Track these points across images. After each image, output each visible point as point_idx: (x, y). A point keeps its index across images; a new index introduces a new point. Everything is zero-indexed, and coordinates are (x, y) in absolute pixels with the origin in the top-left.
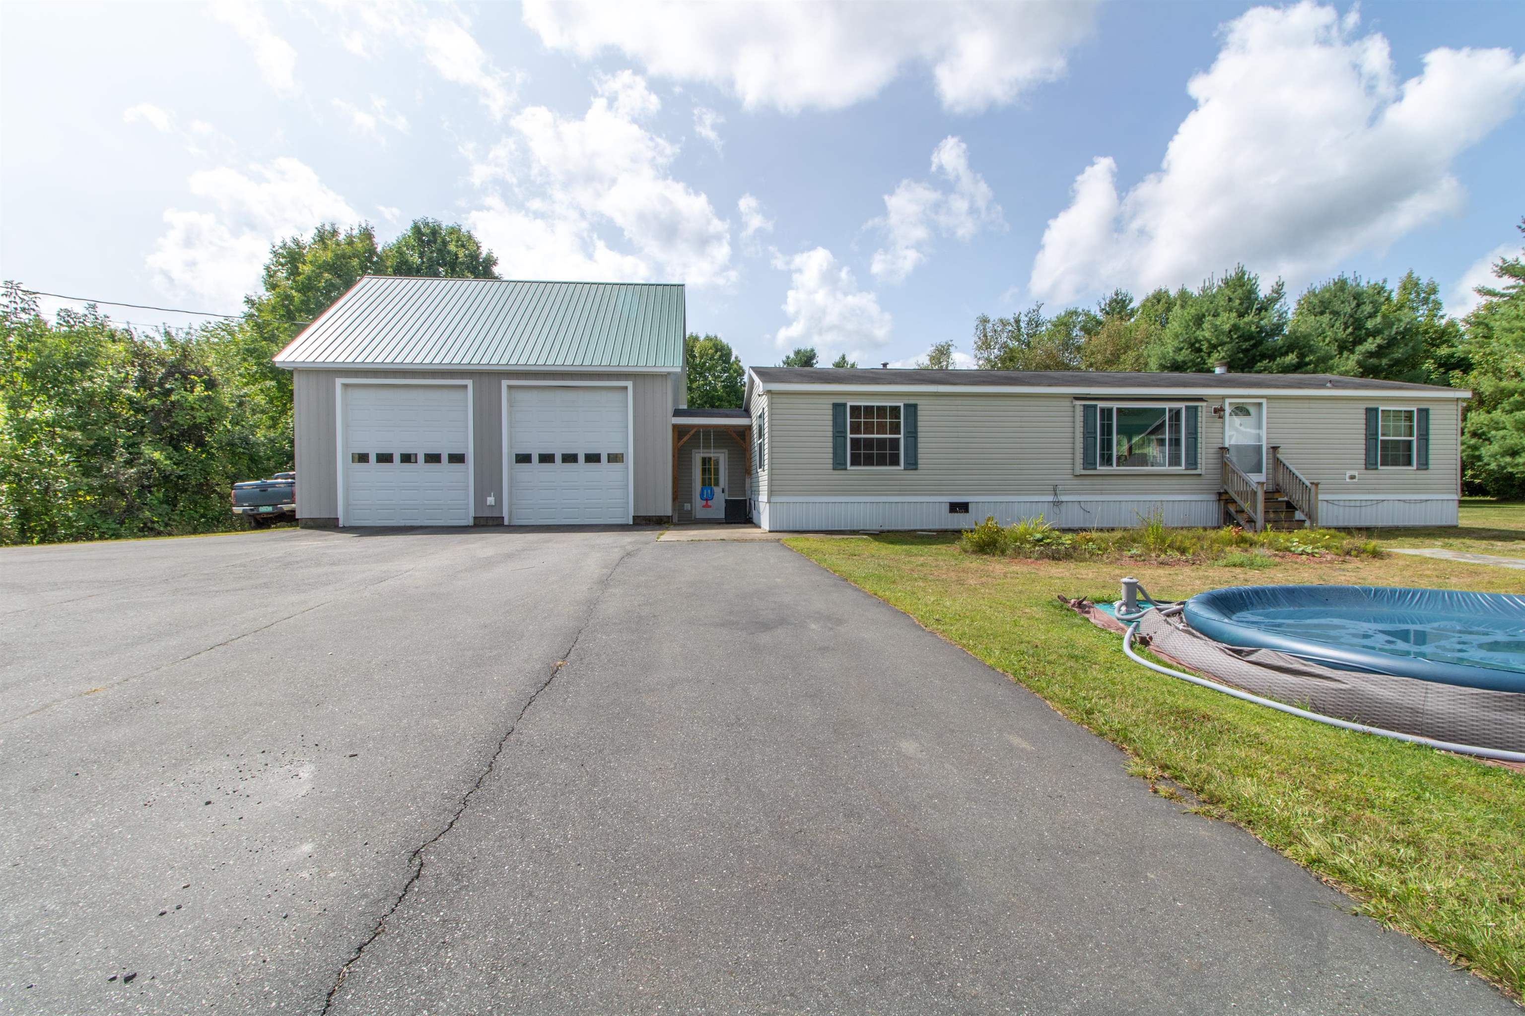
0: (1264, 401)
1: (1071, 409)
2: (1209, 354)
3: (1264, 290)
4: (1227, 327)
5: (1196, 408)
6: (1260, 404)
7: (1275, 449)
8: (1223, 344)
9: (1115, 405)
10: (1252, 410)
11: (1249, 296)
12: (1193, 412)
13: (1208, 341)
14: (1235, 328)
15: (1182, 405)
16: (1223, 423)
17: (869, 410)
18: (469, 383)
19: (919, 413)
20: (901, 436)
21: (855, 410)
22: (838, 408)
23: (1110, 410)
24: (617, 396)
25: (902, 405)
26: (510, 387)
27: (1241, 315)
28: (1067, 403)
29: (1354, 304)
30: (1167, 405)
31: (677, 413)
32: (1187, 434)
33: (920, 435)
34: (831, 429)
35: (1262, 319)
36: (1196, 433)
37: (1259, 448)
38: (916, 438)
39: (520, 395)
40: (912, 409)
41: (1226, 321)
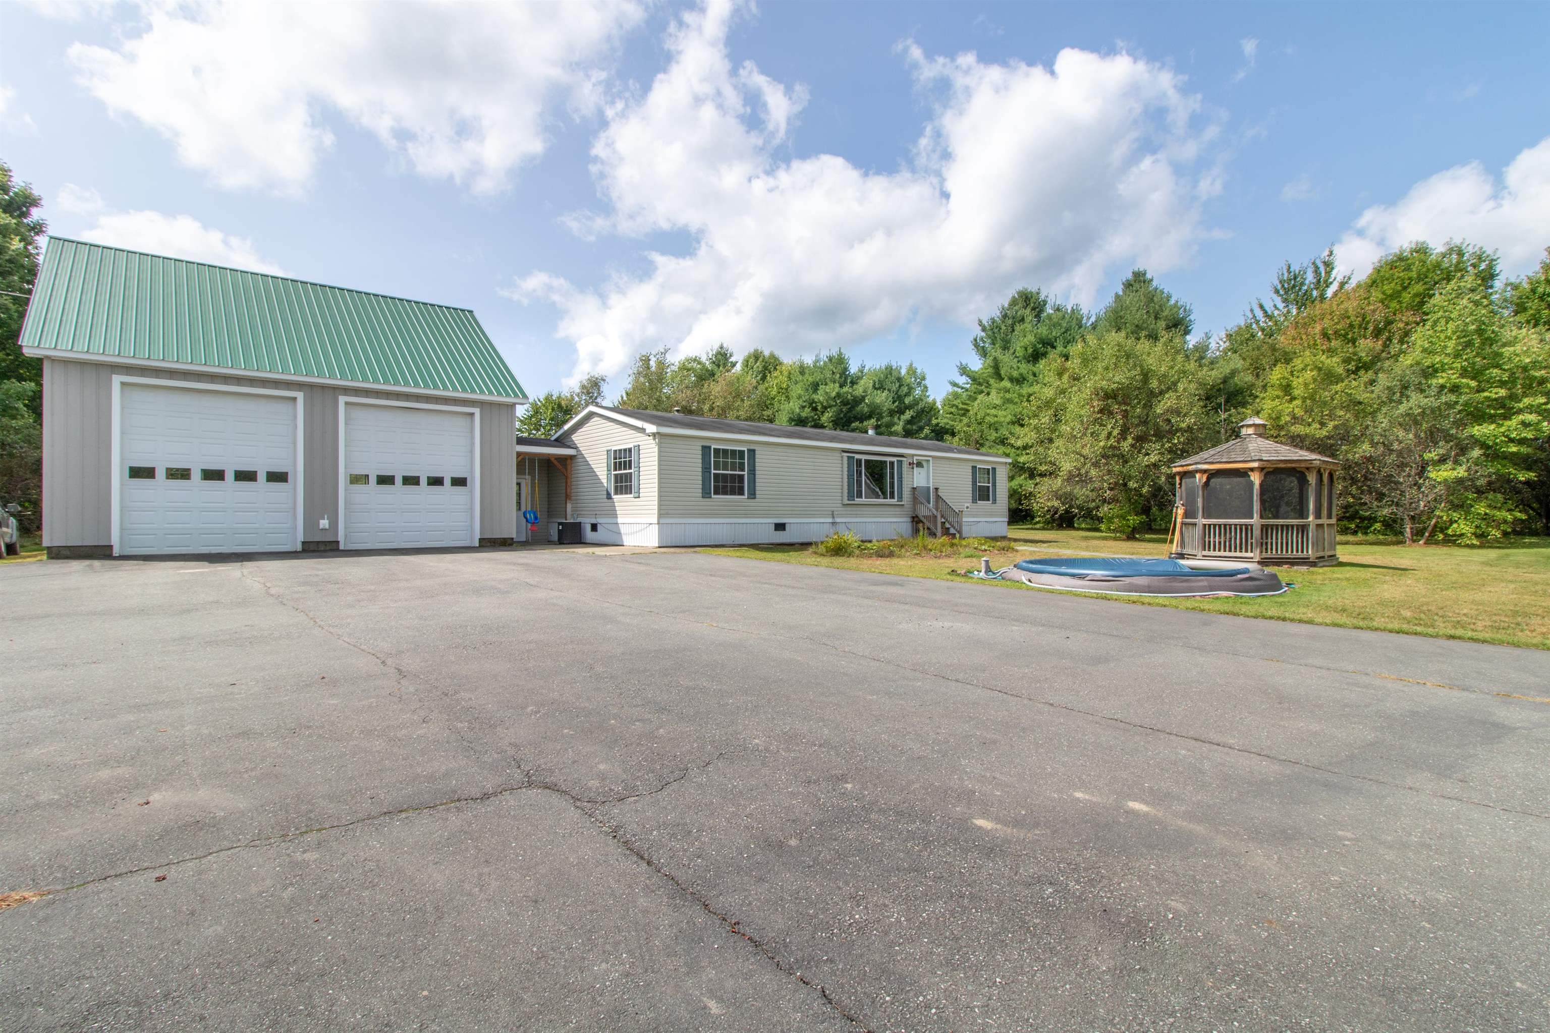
0: (930, 459)
1: (840, 458)
2: (823, 413)
3: (853, 369)
4: (834, 394)
5: (901, 461)
6: (928, 461)
7: (937, 489)
8: (830, 407)
9: (864, 457)
10: (925, 464)
11: (844, 372)
12: (900, 462)
13: (822, 404)
14: (838, 395)
15: (895, 459)
16: (913, 472)
17: (725, 451)
18: (300, 396)
19: (757, 456)
20: (746, 473)
21: (717, 451)
22: (706, 449)
23: (860, 460)
24: (462, 422)
25: (746, 449)
26: (347, 403)
27: (841, 386)
28: (838, 455)
29: (897, 385)
30: (888, 459)
31: (521, 441)
32: (898, 478)
33: (757, 472)
34: (700, 465)
35: (854, 391)
36: (902, 478)
37: (928, 488)
38: (754, 475)
39: (358, 413)
40: (752, 452)
41: (833, 389)
